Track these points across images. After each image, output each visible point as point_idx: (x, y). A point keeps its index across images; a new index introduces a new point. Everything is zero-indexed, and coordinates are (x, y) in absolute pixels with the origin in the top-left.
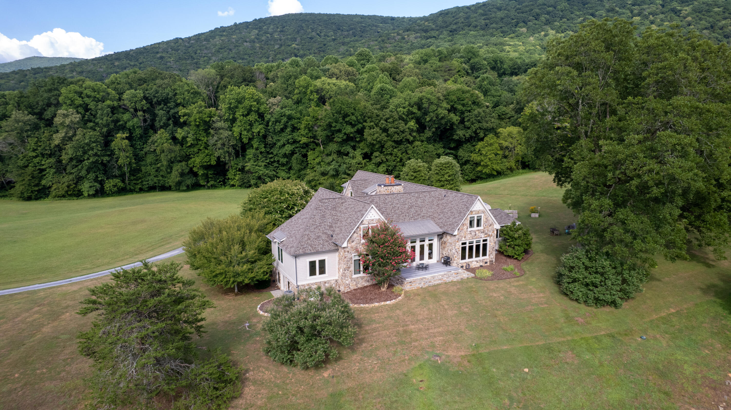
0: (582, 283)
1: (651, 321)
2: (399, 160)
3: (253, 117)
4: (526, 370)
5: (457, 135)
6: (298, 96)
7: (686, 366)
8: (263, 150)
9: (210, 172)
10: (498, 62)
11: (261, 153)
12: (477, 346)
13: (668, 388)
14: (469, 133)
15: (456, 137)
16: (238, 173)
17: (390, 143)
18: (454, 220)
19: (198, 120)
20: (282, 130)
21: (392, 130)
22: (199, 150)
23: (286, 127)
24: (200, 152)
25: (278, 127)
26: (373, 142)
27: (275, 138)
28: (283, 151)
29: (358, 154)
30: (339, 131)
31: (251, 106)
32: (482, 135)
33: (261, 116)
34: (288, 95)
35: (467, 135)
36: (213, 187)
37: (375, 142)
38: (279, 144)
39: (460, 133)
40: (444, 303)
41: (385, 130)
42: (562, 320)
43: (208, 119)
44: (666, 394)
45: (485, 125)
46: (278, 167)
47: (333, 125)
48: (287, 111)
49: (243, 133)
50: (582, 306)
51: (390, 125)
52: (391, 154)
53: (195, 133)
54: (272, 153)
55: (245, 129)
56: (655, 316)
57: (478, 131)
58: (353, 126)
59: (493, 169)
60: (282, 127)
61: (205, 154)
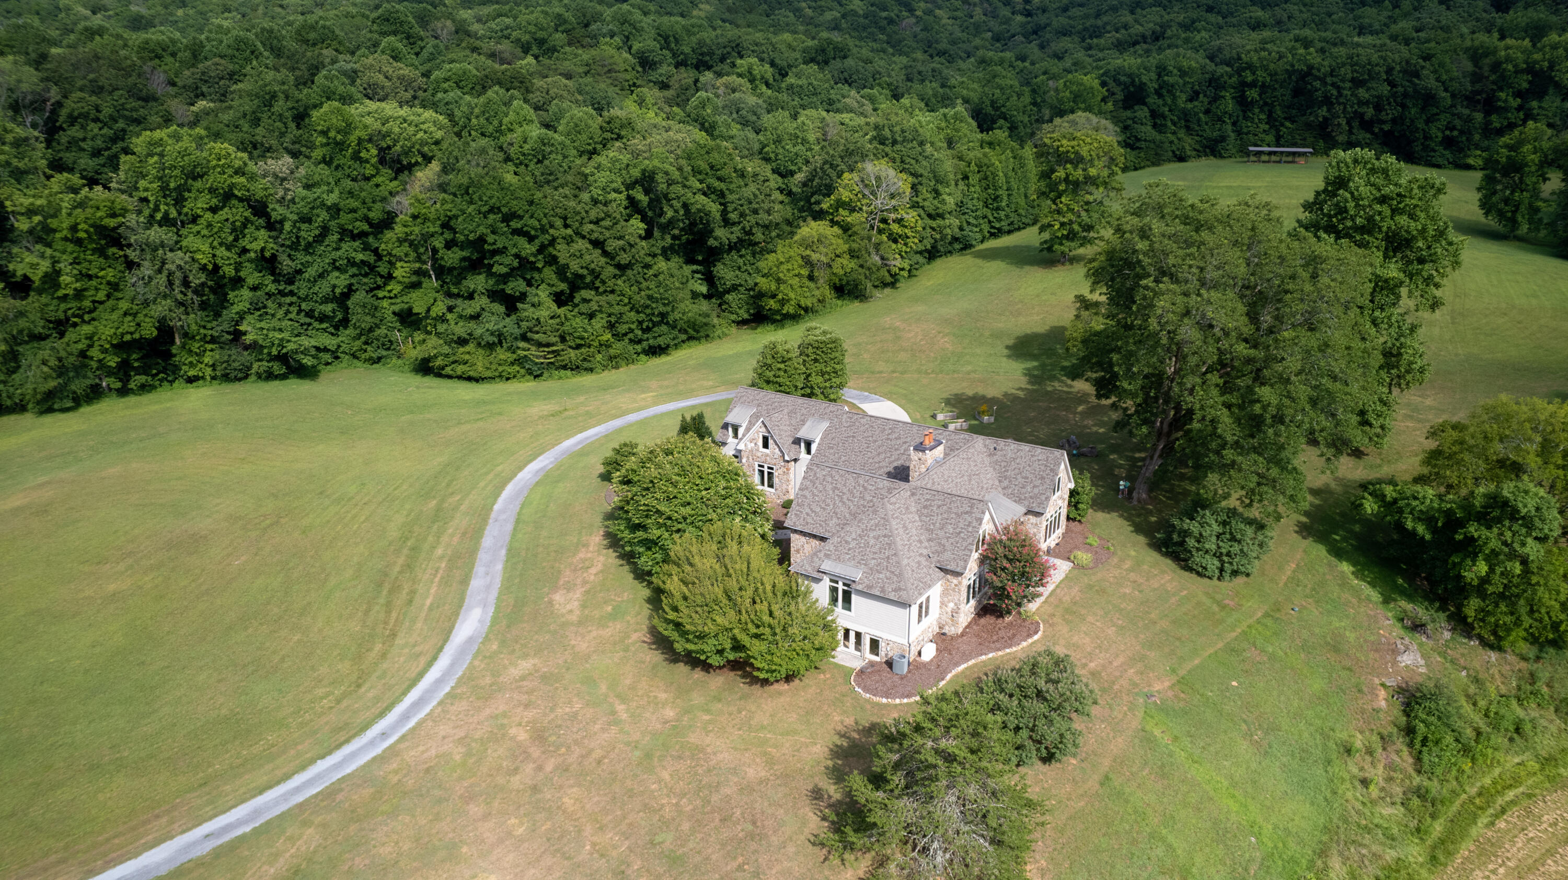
0: (1214, 555)
1: (1286, 584)
2: (626, 301)
3: (237, 213)
4: (1234, 683)
5: (715, 239)
6: (324, 149)
7: (1347, 633)
8: (272, 288)
9: (134, 356)
10: (672, 39)
11: (269, 295)
12: (1173, 671)
13: (1348, 663)
14: (736, 233)
15: (712, 242)
16: (209, 347)
17: (611, 270)
18: (1036, 491)
19: (82, 226)
20: (317, 240)
21: (613, 244)
22: (94, 302)
23: (325, 231)
24: (101, 307)
25: (308, 233)
26: (581, 271)
27: (301, 257)
28: (323, 287)
29: (543, 294)
30: (502, 251)
31: (232, 186)
32: (759, 236)
33: (260, 209)
34: (291, 147)
35: (734, 238)
36: (144, 388)
37: (585, 272)
38: (311, 272)
39: (722, 234)
40: (1090, 619)
41: (597, 244)
42: (1215, 608)
43: (112, 223)
44: (1350, 669)
45: (763, 217)
46: (310, 324)
47: (490, 238)
48: (325, 196)
49: (218, 253)
50: (1215, 582)
51: (607, 234)
52: (613, 292)
53: (76, 262)
54: (291, 293)
55: (221, 244)
56: (1284, 578)
57: (754, 230)
58: (531, 239)
59: (800, 306)
60: (317, 232)
61: (121, 312)
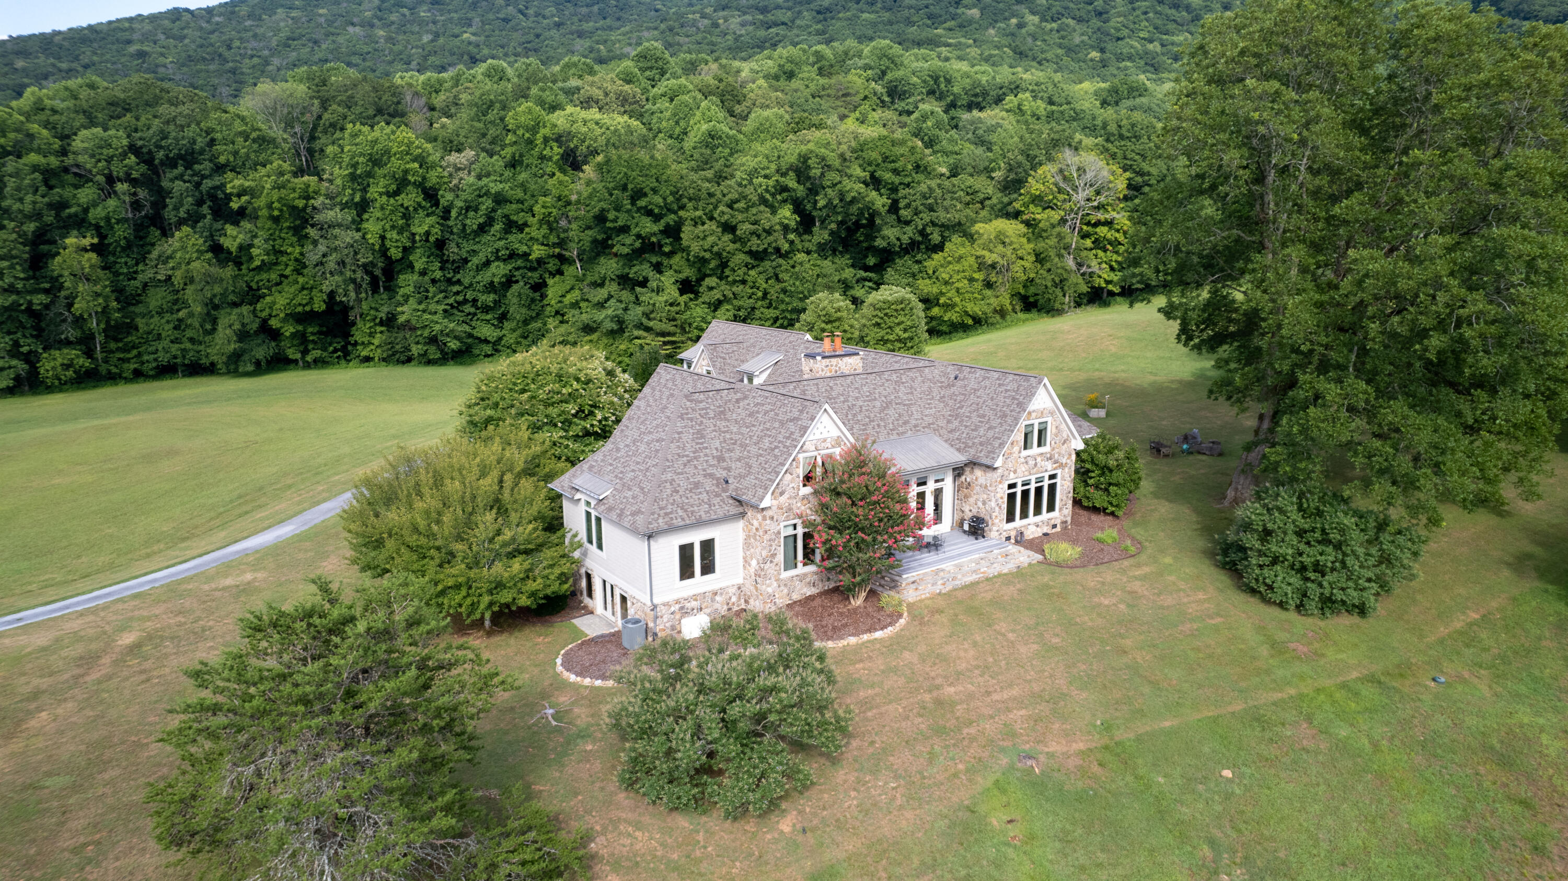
0: (1292, 567)
1: (1441, 641)
2: (760, 294)
3: (411, 198)
4: (1227, 773)
5: (883, 238)
6: (514, 148)
7: (1545, 739)
8: (438, 274)
9: (310, 330)
10: (942, 79)
11: (434, 281)
12: (1107, 727)
13: (1524, 791)
14: (908, 234)
15: (879, 243)
16: (379, 329)
17: (741, 258)
18: (990, 434)
19: (276, 205)
20: (482, 229)
21: (744, 228)
22: (282, 276)
23: (490, 220)
24: (286, 281)
25: (473, 221)
26: (702, 254)
27: (467, 246)
28: (486, 277)
29: (668, 281)
30: (625, 229)
31: (406, 172)
32: (936, 238)
33: (431, 195)
34: (488, 147)
35: (905, 239)
36: (320, 363)
37: (707, 255)
38: (475, 261)
39: (890, 234)
40: (1002, 626)
41: (728, 228)
42: (1264, 651)
43: (301, 203)
44: (1524, 803)
45: (942, 216)
46: (475, 314)
47: (611, 216)
48: (492, 185)
49: (388, 236)
50: (1292, 615)
51: (740, 217)
52: (744, 282)
53: (271, 238)
54: (459, 282)
55: (393, 227)
56: (1443, 631)
57: (929, 230)
58: (657, 218)
59: (966, 312)
60: (481, 220)
61: (300, 286)
